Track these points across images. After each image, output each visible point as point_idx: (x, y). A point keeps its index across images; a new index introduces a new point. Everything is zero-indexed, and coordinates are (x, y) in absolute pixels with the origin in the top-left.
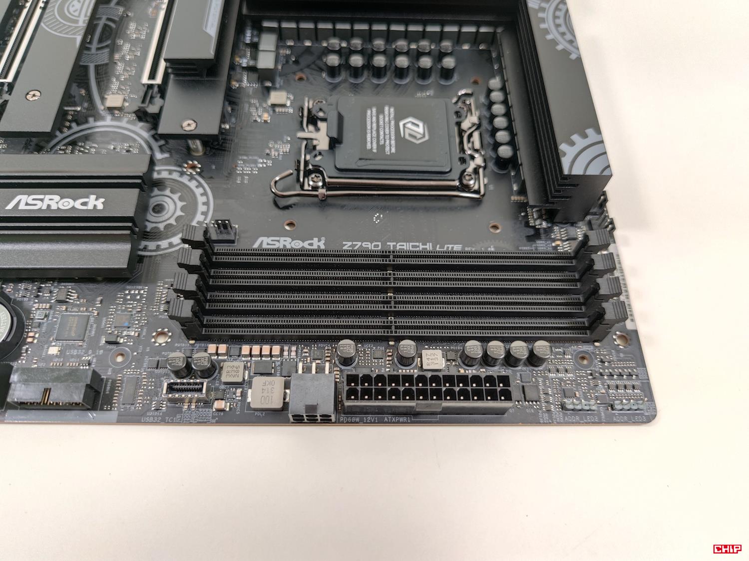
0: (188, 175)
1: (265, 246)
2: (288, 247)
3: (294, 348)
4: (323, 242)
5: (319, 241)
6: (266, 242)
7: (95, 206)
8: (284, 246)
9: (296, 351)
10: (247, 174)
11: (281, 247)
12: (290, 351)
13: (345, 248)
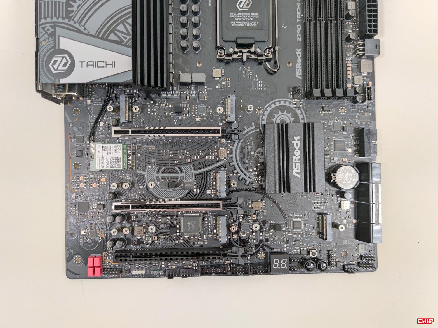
0: (264, 112)
1: (301, 74)
2: (301, 64)
3: (347, 59)
4: (298, 50)
5: (297, 51)
6: (299, 74)
7: (298, 140)
8: (300, 66)
9: (348, 58)
10: (263, 85)
11: (301, 67)
12: (348, 61)
13: (300, 40)
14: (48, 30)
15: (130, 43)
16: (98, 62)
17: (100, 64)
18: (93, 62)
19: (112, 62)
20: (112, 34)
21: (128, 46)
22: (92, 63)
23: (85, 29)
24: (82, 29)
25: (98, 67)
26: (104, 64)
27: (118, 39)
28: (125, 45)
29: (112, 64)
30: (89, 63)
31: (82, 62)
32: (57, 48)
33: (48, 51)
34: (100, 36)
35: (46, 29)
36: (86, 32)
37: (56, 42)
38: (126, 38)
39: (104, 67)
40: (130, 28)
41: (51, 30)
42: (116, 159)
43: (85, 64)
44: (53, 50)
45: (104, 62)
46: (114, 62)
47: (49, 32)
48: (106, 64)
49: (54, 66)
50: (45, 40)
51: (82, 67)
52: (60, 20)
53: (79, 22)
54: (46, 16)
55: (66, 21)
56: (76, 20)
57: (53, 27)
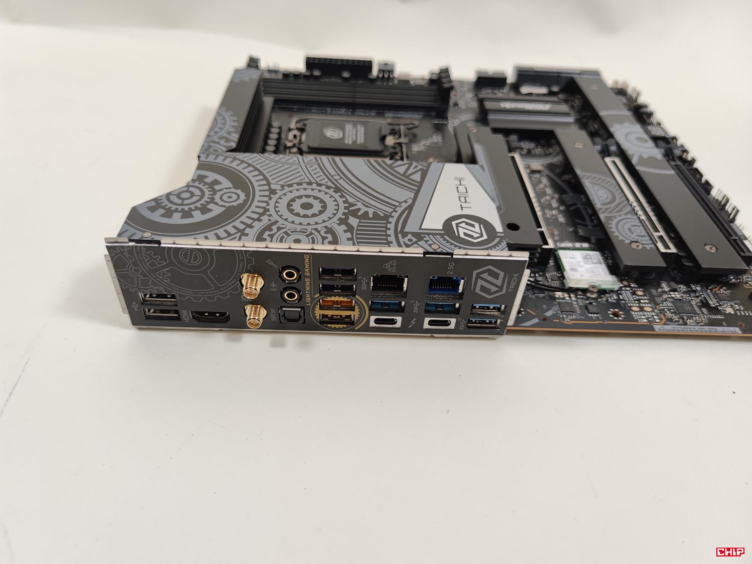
14: (410, 240)
16: (459, 193)
17: (462, 189)
18: (460, 197)
23: (406, 202)
24: (404, 205)
29: (460, 180)
30: (463, 201)
31: (462, 208)
32: (443, 232)
33: (448, 242)
34: (416, 188)
35: (409, 244)
36: (410, 202)
37: (432, 233)
38: (416, 167)
39: (466, 188)
41: (410, 236)
43: (464, 205)
44: (446, 237)
45: (457, 187)
47: (414, 240)
48: (461, 185)
49: (475, 237)
50: (430, 245)
52: (391, 226)
53: (394, 208)
54: (386, 241)
55: (393, 220)
56: (390, 210)
57: (405, 235)
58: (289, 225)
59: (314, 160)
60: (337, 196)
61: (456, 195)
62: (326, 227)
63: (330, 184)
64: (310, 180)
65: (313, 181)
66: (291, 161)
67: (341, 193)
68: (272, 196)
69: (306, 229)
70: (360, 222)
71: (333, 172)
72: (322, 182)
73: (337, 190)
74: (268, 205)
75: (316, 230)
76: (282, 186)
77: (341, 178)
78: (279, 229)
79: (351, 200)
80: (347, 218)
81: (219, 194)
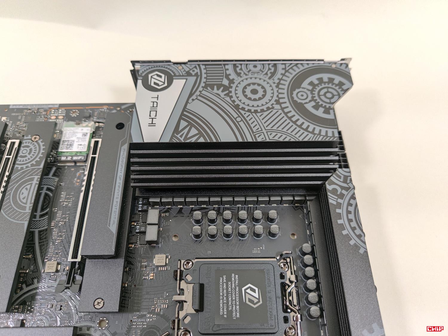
10: (140, 329)
14: (194, 71)
15: (175, 141)
16: (156, 111)
17: (153, 114)
18: (157, 107)
19: (155, 124)
20: (187, 124)
21: (171, 138)
22: (155, 105)
23: (193, 100)
24: (194, 97)
25: (150, 111)
26: (153, 116)
27: (180, 129)
28: (173, 136)
29: (152, 123)
30: (155, 104)
31: (158, 98)
32: (174, 78)
33: (172, 71)
34: (185, 113)
35: (195, 69)
36: (190, 101)
37: (180, 77)
38: (181, 136)
39: (150, 116)
40: (193, 140)
41: (193, 73)
42: (71, 145)
43: (155, 100)
44: (173, 74)
45: (156, 116)
46: (155, 126)
47: (191, 72)
48: (152, 119)
49: (156, 76)
50: (183, 68)
51: (152, 98)
52: (204, 80)
53: (201, 95)
54: (207, 69)
55: (203, 84)
56: (204, 92)
57: (196, 75)
58: (261, 77)
59: (257, 136)
60: (237, 102)
61: (158, 109)
62: (241, 77)
63: (243, 112)
64: (256, 115)
65: (254, 114)
66: (274, 134)
67: (234, 104)
68: (277, 99)
69: (252, 75)
70: (222, 82)
71: (241, 124)
72: (248, 114)
73: (237, 107)
74: (278, 91)
75: (246, 75)
76: (273, 108)
77: (235, 119)
78: (266, 74)
79: (228, 99)
80: (229, 84)
81: (310, 98)
